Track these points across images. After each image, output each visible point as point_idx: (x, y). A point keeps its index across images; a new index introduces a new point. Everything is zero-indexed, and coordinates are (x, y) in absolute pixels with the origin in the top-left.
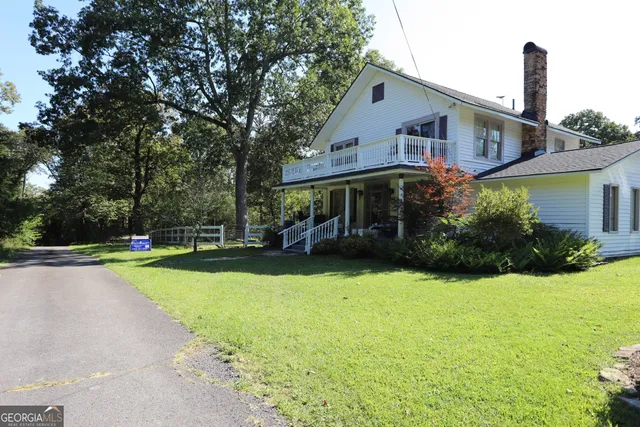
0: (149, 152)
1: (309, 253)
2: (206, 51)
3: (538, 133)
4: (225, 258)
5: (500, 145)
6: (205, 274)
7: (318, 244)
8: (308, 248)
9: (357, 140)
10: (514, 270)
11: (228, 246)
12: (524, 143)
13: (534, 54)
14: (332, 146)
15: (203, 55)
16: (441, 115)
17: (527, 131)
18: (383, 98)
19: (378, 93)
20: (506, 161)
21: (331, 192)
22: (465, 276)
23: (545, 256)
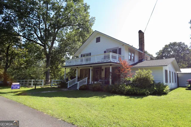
0: (12, 52)
1: (78, 89)
2: (39, 21)
3: (143, 55)
4: (49, 92)
5: (134, 57)
6: (47, 98)
7: (82, 86)
8: (78, 88)
9: (90, 53)
10: (151, 94)
11: (45, 87)
12: (139, 57)
13: (141, 34)
14: (81, 55)
15: (38, 22)
16: (119, 48)
17: (140, 54)
18: (100, 41)
19: (98, 40)
20: (136, 62)
21: (81, 69)
22: (140, 96)
23: (158, 90)
